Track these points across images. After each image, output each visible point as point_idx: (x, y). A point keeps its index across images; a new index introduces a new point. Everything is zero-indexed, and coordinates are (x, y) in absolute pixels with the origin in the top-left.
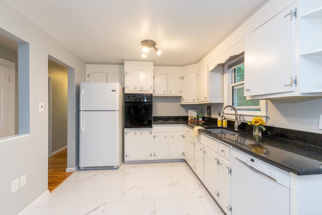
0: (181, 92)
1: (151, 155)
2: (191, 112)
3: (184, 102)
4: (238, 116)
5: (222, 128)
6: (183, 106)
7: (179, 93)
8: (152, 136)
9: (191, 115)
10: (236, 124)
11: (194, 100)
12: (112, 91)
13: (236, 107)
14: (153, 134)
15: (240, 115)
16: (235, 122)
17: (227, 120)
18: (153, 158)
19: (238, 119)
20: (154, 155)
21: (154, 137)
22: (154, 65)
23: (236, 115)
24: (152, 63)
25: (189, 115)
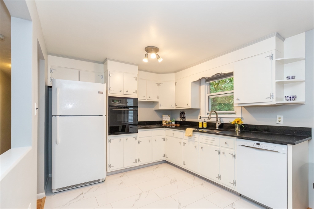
0: (158, 98)
1: (136, 161)
2: (166, 117)
3: (162, 107)
4: (219, 119)
5: (203, 128)
6: (158, 111)
7: (157, 99)
8: (137, 141)
9: (166, 120)
10: (217, 125)
11: (172, 106)
12: (99, 93)
13: (217, 112)
14: (138, 139)
15: (220, 118)
16: (216, 123)
17: (207, 123)
18: (137, 164)
19: (219, 121)
20: (139, 160)
21: (139, 142)
22: (139, 70)
23: (217, 118)
24: (137, 67)
25: (163, 119)
